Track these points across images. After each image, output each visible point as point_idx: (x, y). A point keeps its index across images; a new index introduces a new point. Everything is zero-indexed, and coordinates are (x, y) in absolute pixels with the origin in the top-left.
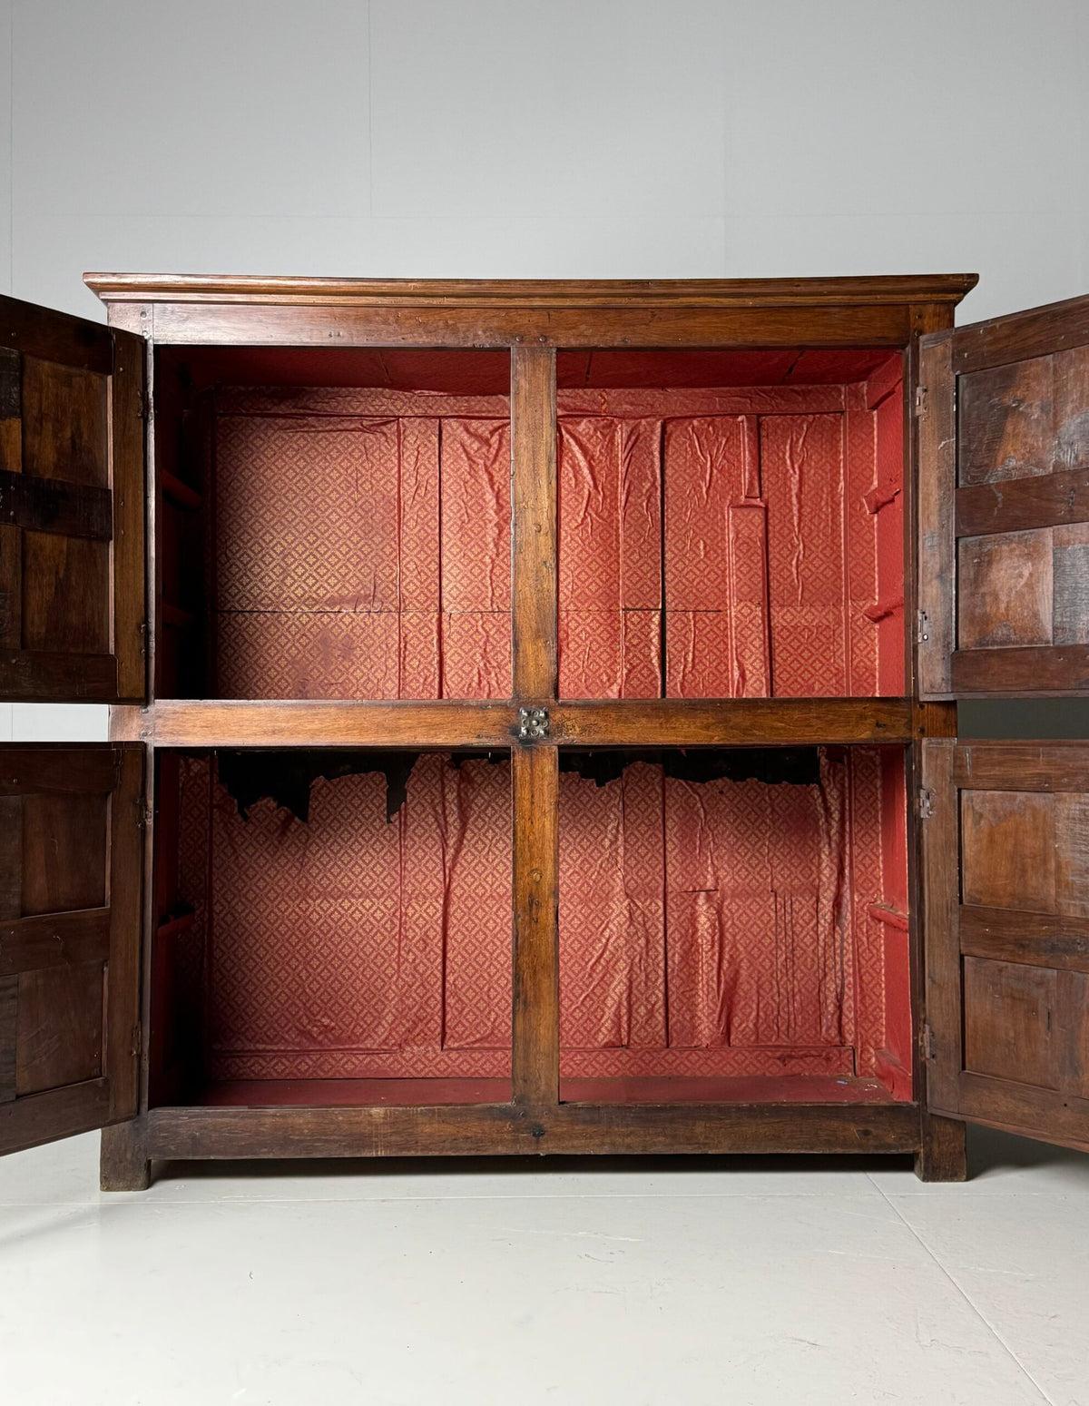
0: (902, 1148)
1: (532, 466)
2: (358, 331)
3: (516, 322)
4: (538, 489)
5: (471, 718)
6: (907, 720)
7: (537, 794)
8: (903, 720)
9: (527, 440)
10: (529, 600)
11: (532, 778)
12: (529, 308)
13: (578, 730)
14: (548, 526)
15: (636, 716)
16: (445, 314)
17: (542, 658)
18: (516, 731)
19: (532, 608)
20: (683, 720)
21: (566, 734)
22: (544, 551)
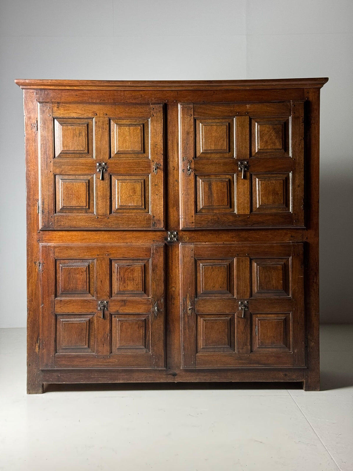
0: (298, 380)
1: (171, 146)
2: (111, 99)
3: (166, 95)
4: (174, 154)
5: (151, 235)
6: (302, 235)
7: (174, 261)
8: (300, 235)
9: (170, 137)
10: (171, 194)
11: (172, 255)
12: (170, 91)
13: (188, 238)
14: (177, 167)
15: (208, 234)
16: (141, 92)
17: (175, 214)
18: (166, 239)
19: (172, 196)
20: (224, 235)
21: (184, 240)
22: (176, 176)
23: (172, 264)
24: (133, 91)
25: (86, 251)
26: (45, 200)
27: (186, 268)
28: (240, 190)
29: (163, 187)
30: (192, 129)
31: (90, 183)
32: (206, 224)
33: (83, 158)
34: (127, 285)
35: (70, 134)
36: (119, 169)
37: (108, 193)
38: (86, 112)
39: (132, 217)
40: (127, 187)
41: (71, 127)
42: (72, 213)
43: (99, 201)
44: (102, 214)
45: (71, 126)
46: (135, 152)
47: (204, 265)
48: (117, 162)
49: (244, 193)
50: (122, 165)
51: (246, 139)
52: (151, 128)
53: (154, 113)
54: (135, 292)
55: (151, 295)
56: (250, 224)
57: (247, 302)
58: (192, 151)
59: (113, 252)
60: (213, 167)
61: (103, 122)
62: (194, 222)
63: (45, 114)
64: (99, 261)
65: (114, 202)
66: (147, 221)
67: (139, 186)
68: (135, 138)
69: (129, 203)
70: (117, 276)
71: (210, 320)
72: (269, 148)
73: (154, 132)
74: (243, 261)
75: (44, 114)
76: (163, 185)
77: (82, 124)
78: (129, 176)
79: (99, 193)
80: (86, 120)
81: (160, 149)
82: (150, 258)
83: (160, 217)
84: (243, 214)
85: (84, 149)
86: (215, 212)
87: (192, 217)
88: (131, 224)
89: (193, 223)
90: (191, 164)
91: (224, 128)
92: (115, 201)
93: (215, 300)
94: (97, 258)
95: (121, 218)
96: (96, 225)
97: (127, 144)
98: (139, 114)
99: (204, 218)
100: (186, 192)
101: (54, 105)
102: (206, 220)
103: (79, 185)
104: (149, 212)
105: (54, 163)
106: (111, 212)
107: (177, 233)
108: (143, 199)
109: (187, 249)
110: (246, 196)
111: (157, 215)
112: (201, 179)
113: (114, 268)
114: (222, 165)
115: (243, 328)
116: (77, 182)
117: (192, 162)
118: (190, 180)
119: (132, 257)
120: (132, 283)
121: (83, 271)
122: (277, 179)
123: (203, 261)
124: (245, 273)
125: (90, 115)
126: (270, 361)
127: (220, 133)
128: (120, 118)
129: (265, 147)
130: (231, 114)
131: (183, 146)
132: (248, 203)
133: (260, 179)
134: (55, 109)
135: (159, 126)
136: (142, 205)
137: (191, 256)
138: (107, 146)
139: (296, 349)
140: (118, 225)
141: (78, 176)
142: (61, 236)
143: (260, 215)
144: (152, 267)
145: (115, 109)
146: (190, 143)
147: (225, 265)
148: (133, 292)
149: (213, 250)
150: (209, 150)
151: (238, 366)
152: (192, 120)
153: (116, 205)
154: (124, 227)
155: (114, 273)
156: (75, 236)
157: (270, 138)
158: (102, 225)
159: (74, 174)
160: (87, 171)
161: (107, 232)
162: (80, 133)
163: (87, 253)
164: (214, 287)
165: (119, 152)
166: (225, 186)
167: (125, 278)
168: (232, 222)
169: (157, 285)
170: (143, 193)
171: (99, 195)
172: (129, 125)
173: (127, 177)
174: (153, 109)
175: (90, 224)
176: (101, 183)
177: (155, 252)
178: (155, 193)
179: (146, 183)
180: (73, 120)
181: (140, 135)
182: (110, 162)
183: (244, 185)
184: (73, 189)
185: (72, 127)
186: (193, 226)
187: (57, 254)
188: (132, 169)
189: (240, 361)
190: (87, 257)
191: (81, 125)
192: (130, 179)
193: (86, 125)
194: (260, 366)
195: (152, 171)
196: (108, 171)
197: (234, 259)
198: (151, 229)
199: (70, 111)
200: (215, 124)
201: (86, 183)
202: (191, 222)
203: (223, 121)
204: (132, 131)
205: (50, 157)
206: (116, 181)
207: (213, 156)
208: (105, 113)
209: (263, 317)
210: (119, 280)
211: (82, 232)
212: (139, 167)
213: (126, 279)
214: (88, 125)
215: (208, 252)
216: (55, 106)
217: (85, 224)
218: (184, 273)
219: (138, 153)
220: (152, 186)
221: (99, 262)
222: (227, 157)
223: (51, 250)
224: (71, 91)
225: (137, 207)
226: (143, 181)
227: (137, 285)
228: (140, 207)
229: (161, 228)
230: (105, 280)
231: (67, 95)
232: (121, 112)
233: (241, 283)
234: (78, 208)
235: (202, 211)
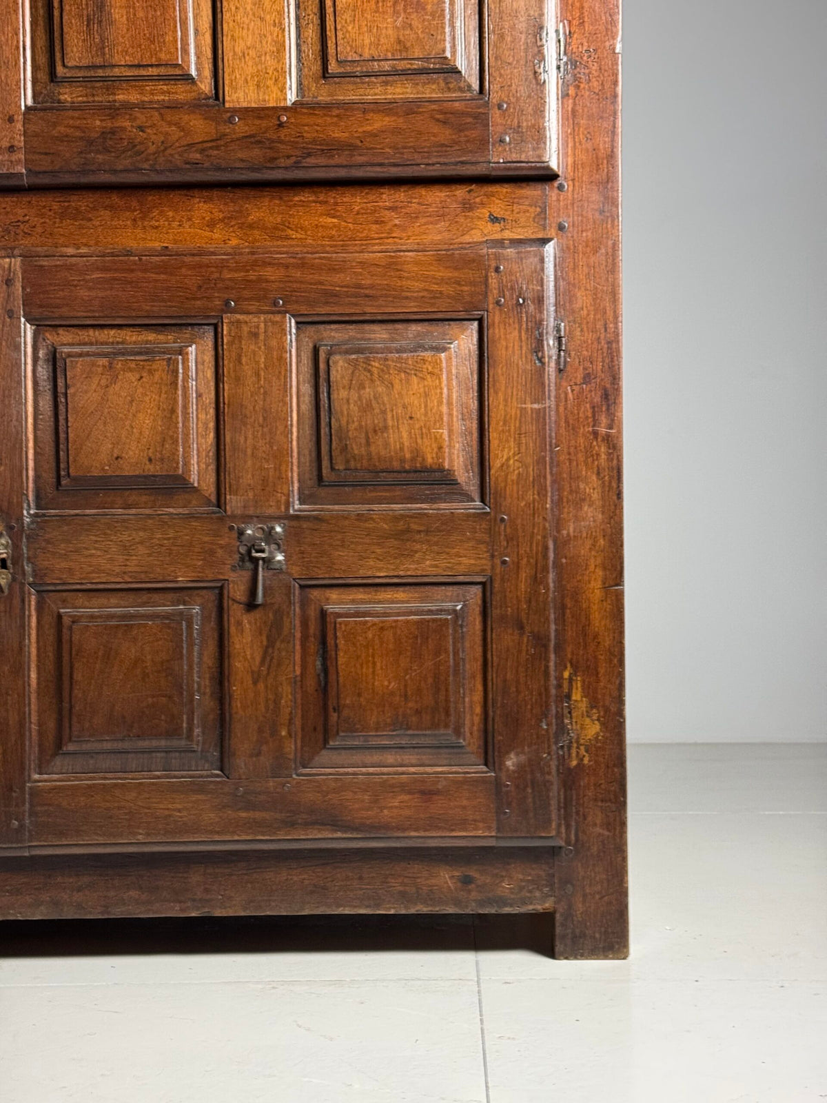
0: (524, 904)
6: (538, 209)
8: (532, 210)
15: (94, 209)
20: (171, 214)
32: (81, 152)
47: (68, 356)
49: (259, 4)
56: (288, 157)
62: (19, 144)
71: (100, 617)
74: (255, 335)
84: (254, 105)
86: (119, 97)
87: (11, 120)
89: (11, 149)
93: (124, 521)
99: (67, 126)
102: (79, 134)
110: (270, 19)
115: (258, 659)
123: (67, 337)
124: (265, 393)
126: (386, 812)
132: (278, 52)
137: (9, 307)
139: (512, 755)
143: (335, 112)
147: (173, 353)
149: (115, 279)
151: (236, 838)
164: (117, 458)
168: (200, 146)
186: (15, 168)
189: (244, 815)
194: (339, 835)
202: (6, 144)
209: (353, 601)
215: (90, 289)
233: (250, 441)
235: (59, 93)
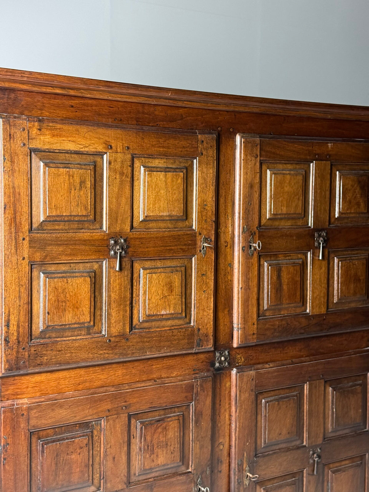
1: (224, 207)
2: (132, 118)
3: (218, 118)
4: (227, 221)
5: (190, 360)
7: (222, 399)
9: (222, 192)
10: (221, 287)
11: (220, 391)
12: (226, 111)
13: (243, 359)
14: (231, 242)
15: (270, 349)
16: (181, 110)
17: (227, 320)
18: (213, 364)
19: (222, 291)
20: (290, 348)
21: (237, 363)
22: (229, 257)
23: (220, 405)
24: (169, 107)
25: (89, 407)
26: (12, 317)
27: (243, 409)
28: (315, 277)
29: (213, 278)
30: (257, 180)
31: (97, 276)
32: (272, 333)
33: (85, 229)
34: (157, 456)
35: (63, 184)
36: (147, 249)
37: (129, 293)
38: (93, 142)
39: (166, 334)
40: (159, 281)
41: (65, 169)
42: (63, 337)
43: (113, 309)
44: (117, 334)
45: (65, 167)
46: (173, 218)
47: (267, 402)
48: (144, 236)
49: (320, 281)
50: (152, 242)
51: (325, 198)
52: (199, 176)
53: (203, 150)
54: (169, 466)
55: (192, 465)
56: (326, 329)
57: (320, 449)
58: (256, 215)
59: (135, 400)
60: (283, 241)
61: (123, 161)
62: (255, 332)
63: (14, 141)
64: (111, 422)
65: (136, 309)
66: (188, 339)
67: (178, 279)
68: (175, 194)
69: (162, 310)
70: (141, 443)
72: (353, 211)
73: (203, 184)
74: (316, 387)
75: (12, 141)
76: (213, 274)
77: (85, 165)
78: (162, 260)
79: (112, 295)
80: (92, 157)
81: (211, 212)
82: (191, 403)
83: (209, 329)
84: (318, 314)
85: (88, 213)
86: (282, 313)
87: (254, 324)
88: (164, 347)
89: (254, 334)
90: (254, 237)
91: (300, 178)
92: (137, 306)
94: (107, 417)
95: (149, 338)
96: (107, 355)
97: (162, 203)
98: (181, 150)
99: (269, 325)
100: (246, 285)
101: (32, 123)
102: (272, 327)
103: (78, 282)
104: (190, 323)
105: (30, 241)
106: (132, 327)
107: (228, 352)
108: (184, 300)
109: (245, 379)
110: (323, 286)
111: (204, 327)
112: (265, 261)
113: (135, 429)
114: (295, 238)
116: (73, 277)
117: (255, 233)
118: (252, 265)
119: (164, 405)
120: (165, 452)
121: (82, 445)
122: (359, 257)
123: (265, 395)
124: (318, 406)
125: (100, 148)
127: (294, 187)
128: (150, 156)
129: (348, 210)
130: (308, 157)
131: (244, 207)
132: (325, 296)
133: (340, 259)
134: (34, 132)
135: (210, 173)
136: (182, 312)
137: (251, 388)
138: (128, 208)
140: (143, 351)
141: (74, 265)
142: (38, 382)
143: (338, 313)
144: (195, 417)
145: (143, 139)
146: (253, 203)
147: (294, 396)
148: (166, 467)
149: (280, 374)
150: (280, 214)
152: (258, 164)
153: (140, 314)
154: (153, 353)
155: (134, 438)
156: (65, 378)
157: (355, 195)
158: (116, 354)
159: (68, 262)
160: (92, 255)
161: (121, 365)
162: (82, 183)
163: (90, 410)
164: (280, 434)
165: (148, 219)
166: (298, 272)
167: (153, 445)
168: (304, 328)
169: (201, 447)
170: (184, 289)
171: (113, 299)
172: (166, 170)
173: (159, 264)
174: (203, 142)
175: (96, 354)
176: (116, 276)
177: (201, 390)
178: (202, 288)
179: (187, 273)
180: (67, 155)
181: (182, 187)
182: (132, 236)
183: (321, 268)
184: (66, 290)
185: (68, 170)
186: (253, 341)
187: (33, 422)
188: (168, 248)
190: (90, 418)
191: (84, 167)
192: (163, 266)
193: (92, 167)
195: (199, 251)
196: (128, 253)
197: (304, 385)
198: (193, 351)
199: (64, 139)
200: (288, 172)
201: (90, 277)
202: (252, 333)
203: (298, 167)
204: (169, 180)
205: (23, 230)
206: (142, 271)
207: (282, 224)
208: (126, 145)
209: (336, 467)
210: (144, 449)
211: (78, 370)
212: (179, 245)
213: (155, 446)
214: (95, 166)
215: (274, 379)
216: (34, 126)
217: (86, 356)
218: (240, 420)
219: (177, 220)
220: (198, 277)
221: (110, 425)
222: (301, 225)
223: (23, 415)
224: (60, 97)
225: (174, 316)
226: (183, 269)
227: (172, 453)
228: (179, 316)
229: (209, 348)
230: (120, 453)
231: (53, 105)
232: (153, 146)
233: (314, 422)
234: (76, 326)
235: (266, 313)
